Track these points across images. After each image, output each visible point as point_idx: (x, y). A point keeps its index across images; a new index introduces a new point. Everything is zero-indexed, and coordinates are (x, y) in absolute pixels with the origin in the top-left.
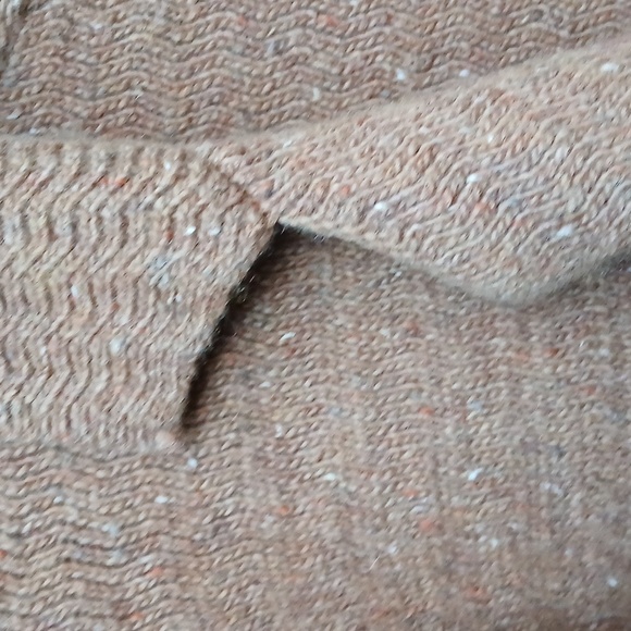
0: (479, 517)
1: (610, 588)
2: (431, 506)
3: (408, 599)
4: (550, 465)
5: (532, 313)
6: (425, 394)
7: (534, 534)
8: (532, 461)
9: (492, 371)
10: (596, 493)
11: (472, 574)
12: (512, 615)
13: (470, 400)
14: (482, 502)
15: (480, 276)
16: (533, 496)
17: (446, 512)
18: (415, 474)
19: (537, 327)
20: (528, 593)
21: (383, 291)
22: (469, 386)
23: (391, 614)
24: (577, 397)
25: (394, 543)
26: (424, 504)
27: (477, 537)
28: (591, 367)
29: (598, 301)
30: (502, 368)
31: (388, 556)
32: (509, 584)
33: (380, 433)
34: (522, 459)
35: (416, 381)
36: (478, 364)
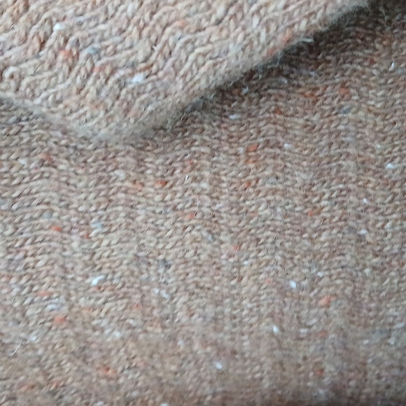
0: (102, 314)
1: (218, 370)
2: (62, 305)
3: (50, 376)
4: (159, 275)
5: (149, 151)
6: (55, 214)
7: (149, 329)
8: (144, 271)
9: (112, 198)
10: (196, 298)
11: (104, 357)
12: (140, 389)
13: (93, 220)
14: (104, 303)
15: (74, 115)
16: (146, 298)
17: (75, 310)
18: (47, 280)
19: (151, 163)
20: (152, 373)
21: (23, 127)
22: (93, 208)
23: (37, 387)
24: (182, 221)
25: (34, 333)
26: (56, 304)
27: (102, 330)
28: (193, 197)
29: (204, 143)
30: (121, 195)
31: (31, 344)
32: (135, 366)
33: (18, 245)
34: (136, 269)
35: (48, 203)
36: (101, 190)
